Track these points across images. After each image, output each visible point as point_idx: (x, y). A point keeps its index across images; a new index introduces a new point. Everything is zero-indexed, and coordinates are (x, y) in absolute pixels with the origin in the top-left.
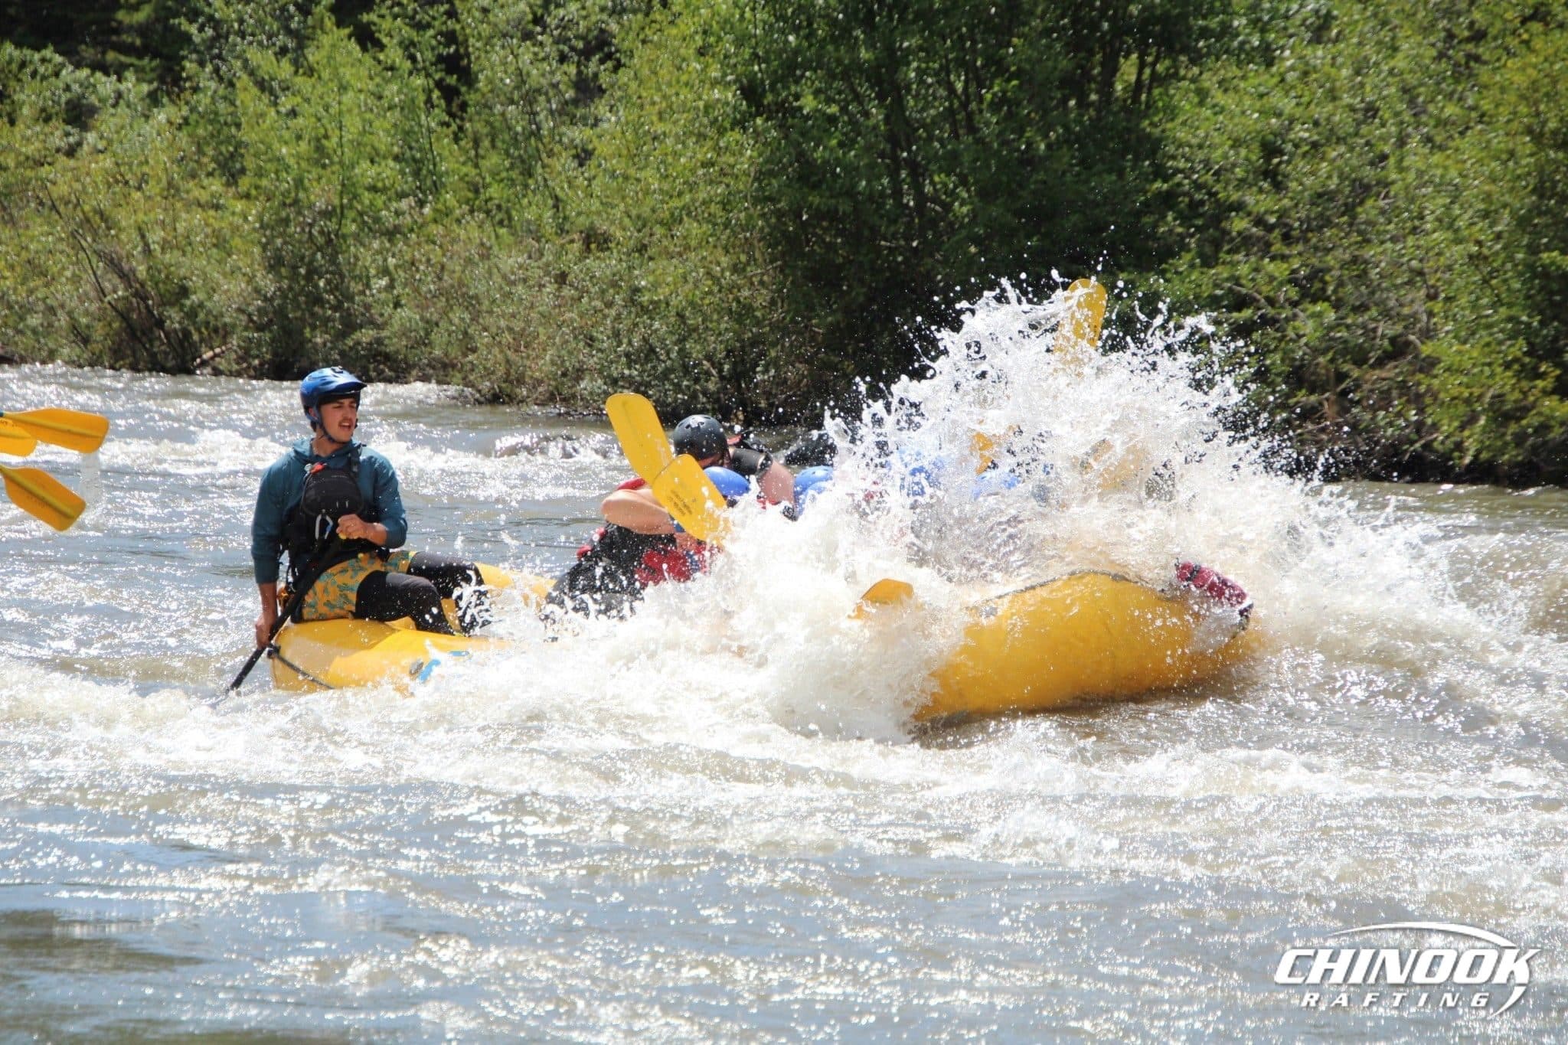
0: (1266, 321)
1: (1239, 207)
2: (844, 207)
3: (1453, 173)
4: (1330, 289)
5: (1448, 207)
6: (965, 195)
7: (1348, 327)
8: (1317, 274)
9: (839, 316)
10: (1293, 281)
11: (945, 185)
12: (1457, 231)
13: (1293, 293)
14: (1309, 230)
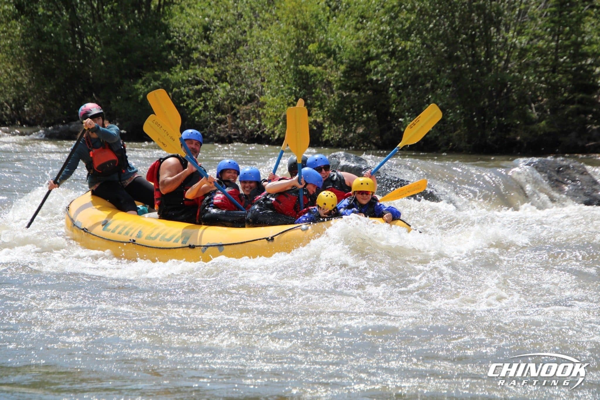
0: (207, 90)
1: (196, 49)
2: (55, 48)
3: (269, 38)
4: (228, 78)
5: (267, 50)
6: (98, 44)
7: (235, 91)
8: (223, 72)
9: (54, 87)
10: (216, 75)
11: (91, 40)
12: (270, 58)
13: (216, 79)
14: (221, 57)
